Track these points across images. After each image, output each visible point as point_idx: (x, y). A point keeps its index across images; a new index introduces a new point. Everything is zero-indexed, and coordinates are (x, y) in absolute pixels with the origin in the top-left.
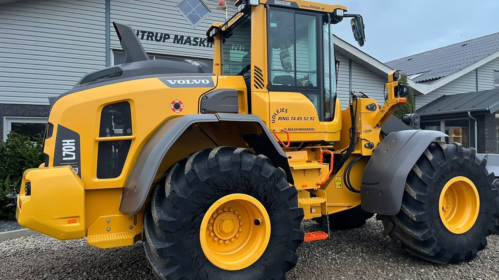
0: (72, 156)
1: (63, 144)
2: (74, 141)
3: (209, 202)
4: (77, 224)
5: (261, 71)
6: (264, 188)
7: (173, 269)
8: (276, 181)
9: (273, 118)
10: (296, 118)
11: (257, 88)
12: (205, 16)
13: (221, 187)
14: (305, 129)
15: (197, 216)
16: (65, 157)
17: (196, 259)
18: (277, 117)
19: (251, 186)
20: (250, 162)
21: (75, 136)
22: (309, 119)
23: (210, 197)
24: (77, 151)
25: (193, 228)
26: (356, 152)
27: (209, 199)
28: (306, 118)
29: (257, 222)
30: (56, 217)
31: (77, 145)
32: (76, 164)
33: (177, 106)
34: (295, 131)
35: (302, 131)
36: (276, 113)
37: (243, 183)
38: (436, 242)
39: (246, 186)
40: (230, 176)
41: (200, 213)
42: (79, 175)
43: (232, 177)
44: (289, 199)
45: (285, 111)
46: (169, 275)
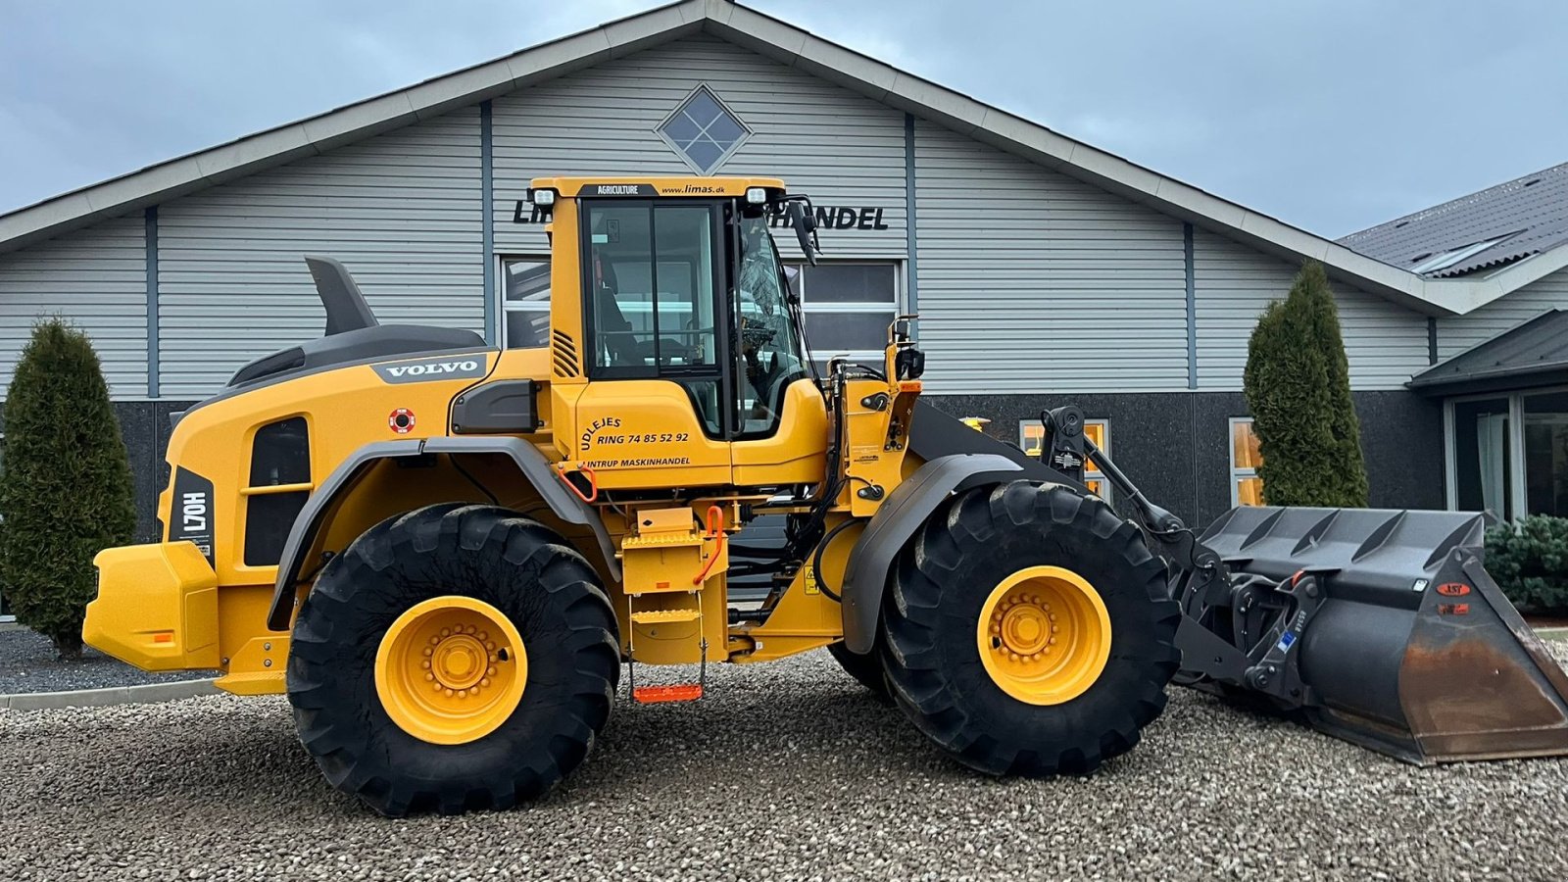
0: (198, 523)
1: (186, 502)
2: (203, 495)
3: (392, 610)
4: (170, 645)
5: (570, 340)
6: (510, 586)
7: (320, 734)
8: (539, 573)
9: (583, 439)
10: (642, 439)
11: (561, 375)
12: (733, 147)
13: (416, 582)
14: (665, 461)
15: (369, 636)
16: (187, 525)
17: (367, 716)
18: (594, 437)
19: (481, 582)
20: (483, 535)
21: (205, 487)
22: (674, 438)
23: (393, 601)
24: (209, 515)
25: (360, 658)
26: (842, 508)
27: (392, 605)
28: (667, 437)
29: (503, 655)
30: (135, 631)
31: (209, 503)
32: (206, 539)
33: (402, 421)
34: (640, 466)
35: (658, 465)
36: (592, 428)
37: (465, 575)
38: (966, 721)
39: (472, 582)
40: (435, 562)
41: (375, 632)
42: (211, 560)
43: (439, 563)
44: (568, 610)
45: (614, 423)
46: (314, 741)
